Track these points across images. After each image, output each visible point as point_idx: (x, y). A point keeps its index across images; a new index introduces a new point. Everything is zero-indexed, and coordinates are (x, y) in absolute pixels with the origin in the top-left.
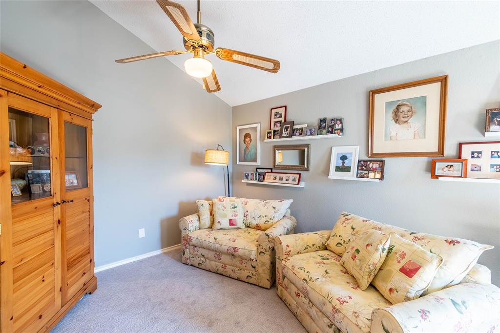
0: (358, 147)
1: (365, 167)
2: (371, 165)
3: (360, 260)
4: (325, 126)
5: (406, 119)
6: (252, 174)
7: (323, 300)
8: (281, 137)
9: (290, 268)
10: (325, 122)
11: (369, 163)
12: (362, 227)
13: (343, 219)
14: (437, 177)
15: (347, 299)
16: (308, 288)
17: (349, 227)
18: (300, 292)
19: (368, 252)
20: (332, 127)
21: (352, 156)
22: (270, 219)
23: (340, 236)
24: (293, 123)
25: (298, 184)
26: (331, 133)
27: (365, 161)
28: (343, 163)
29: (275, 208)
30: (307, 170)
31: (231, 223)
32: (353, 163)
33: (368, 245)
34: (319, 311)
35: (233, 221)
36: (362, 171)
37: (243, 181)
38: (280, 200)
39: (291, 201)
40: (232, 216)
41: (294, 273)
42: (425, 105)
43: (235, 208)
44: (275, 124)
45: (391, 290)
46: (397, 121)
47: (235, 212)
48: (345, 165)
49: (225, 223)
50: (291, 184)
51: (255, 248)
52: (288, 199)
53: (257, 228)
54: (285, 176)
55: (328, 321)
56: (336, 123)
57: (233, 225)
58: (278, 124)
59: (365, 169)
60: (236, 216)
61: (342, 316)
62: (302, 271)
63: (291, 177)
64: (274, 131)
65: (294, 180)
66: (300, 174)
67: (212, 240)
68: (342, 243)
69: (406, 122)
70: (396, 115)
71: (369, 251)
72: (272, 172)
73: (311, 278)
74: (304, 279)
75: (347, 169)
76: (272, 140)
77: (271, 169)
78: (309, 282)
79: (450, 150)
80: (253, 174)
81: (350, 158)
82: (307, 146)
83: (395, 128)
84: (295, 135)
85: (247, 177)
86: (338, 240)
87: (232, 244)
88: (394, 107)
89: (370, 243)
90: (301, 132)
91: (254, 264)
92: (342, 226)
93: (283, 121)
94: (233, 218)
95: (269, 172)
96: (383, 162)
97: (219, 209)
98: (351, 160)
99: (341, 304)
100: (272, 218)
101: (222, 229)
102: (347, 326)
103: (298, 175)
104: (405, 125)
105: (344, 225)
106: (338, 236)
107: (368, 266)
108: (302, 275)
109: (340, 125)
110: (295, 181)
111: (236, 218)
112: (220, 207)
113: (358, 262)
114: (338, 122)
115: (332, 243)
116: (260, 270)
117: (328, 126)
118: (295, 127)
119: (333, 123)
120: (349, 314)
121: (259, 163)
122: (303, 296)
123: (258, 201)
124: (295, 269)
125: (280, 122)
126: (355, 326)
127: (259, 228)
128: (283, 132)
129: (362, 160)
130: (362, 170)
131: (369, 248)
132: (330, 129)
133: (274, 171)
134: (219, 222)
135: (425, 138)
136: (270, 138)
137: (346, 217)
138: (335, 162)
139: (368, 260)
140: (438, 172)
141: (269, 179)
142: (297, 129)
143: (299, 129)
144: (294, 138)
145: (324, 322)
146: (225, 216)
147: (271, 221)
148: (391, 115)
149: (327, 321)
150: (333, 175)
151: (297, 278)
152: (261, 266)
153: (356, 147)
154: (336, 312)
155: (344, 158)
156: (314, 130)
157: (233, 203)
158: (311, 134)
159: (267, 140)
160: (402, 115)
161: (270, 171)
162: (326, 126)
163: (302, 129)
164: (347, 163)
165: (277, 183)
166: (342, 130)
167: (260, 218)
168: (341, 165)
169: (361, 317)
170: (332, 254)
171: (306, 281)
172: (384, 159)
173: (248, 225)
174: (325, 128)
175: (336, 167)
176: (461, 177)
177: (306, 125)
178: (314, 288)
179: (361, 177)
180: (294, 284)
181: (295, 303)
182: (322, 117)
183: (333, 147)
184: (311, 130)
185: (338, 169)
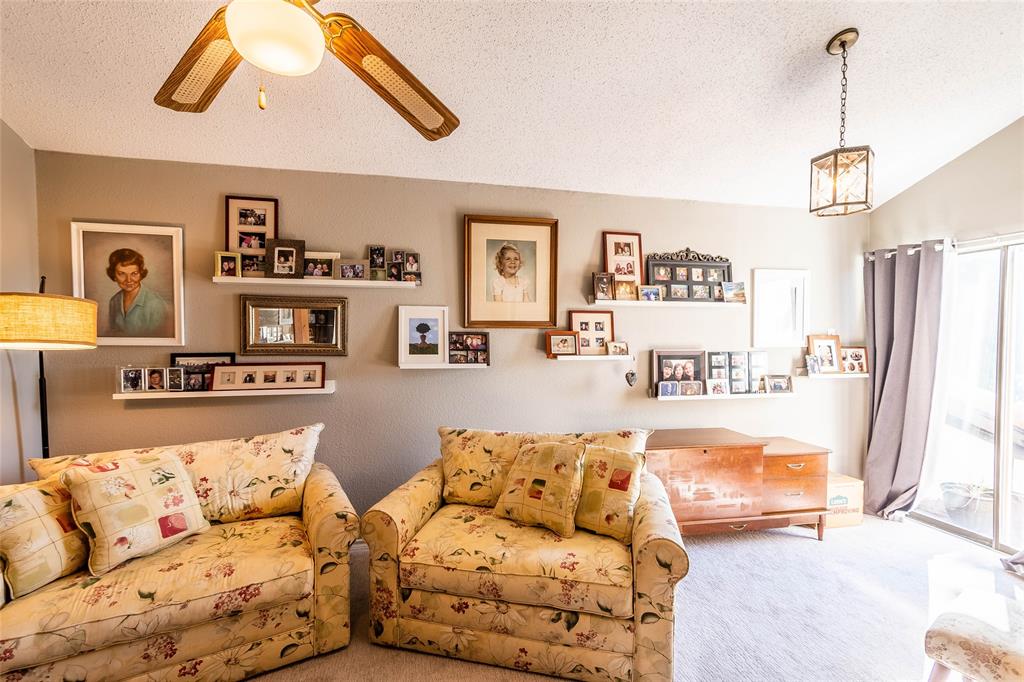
0: (446, 309)
1: (461, 344)
2: (469, 342)
3: (553, 494)
4: (383, 263)
5: (513, 271)
6: (152, 373)
7: (537, 582)
8: (269, 272)
9: (432, 562)
10: (383, 255)
11: (465, 337)
12: (502, 447)
13: (459, 439)
14: (555, 356)
15: (572, 560)
16: (497, 579)
17: (479, 451)
18: (465, 600)
19: (564, 477)
20: (399, 266)
21: (437, 325)
22: (287, 481)
23: (471, 471)
24: (301, 246)
25: (323, 387)
26: (398, 278)
27: (459, 334)
28: (423, 338)
29: (290, 452)
30: (343, 353)
31: (167, 527)
32: (440, 336)
33: (557, 467)
34: (525, 607)
35: (173, 520)
36: (456, 352)
37: (116, 397)
38: (294, 431)
39: (320, 427)
40: (167, 506)
41: (448, 569)
42: (535, 254)
43: (167, 479)
44: (241, 240)
45: (609, 518)
46: (501, 272)
47: (170, 490)
48: (428, 341)
49: (146, 535)
50: (301, 388)
51: (308, 564)
52: (312, 423)
53: (248, 516)
54: (281, 372)
55: (550, 612)
56: (408, 261)
57: (176, 531)
58: (255, 242)
59: (461, 347)
60: (178, 501)
61: (584, 587)
62: (464, 557)
63: (301, 372)
64: (244, 257)
65: (309, 379)
66: (323, 364)
67: (136, 606)
68: (481, 481)
69: (514, 274)
70: (500, 262)
71: (563, 475)
72: (233, 363)
73: (493, 560)
74: (479, 569)
75: (432, 349)
76: (238, 279)
77: (232, 356)
78: (492, 568)
79: (561, 321)
80: (160, 373)
81: (435, 329)
82: (343, 301)
83: (499, 281)
84: (312, 274)
85: (134, 382)
86: (470, 479)
87: (224, 585)
88: (498, 250)
89: (559, 463)
90: (328, 268)
91: (303, 606)
92: (465, 453)
93: (270, 235)
94: (171, 511)
95: (224, 364)
96: (485, 336)
97: (109, 497)
98: (437, 331)
99: (572, 570)
100: (291, 477)
101: (132, 559)
102: (598, 595)
103: (320, 367)
104: (512, 279)
105: (467, 450)
106: (468, 472)
107: (570, 499)
108: (470, 562)
109: (415, 265)
110: (314, 380)
111: (181, 508)
112: (113, 491)
113: (551, 499)
114: (411, 258)
115: (460, 487)
116: (325, 613)
117: (391, 264)
118: (308, 255)
119: (400, 261)
120: (594, 577)
121: (181, 339)
122: (477, 602)
123: (227, 444)
124: (446, 559)
125: (261, 236)
126: (611, 588)
127: (254, 515)
128: (276, 264)
129: (454, 333)
130: (457, 349)
131: (563, 470)
132: (394, 271)
133: (239, 359)
134: (122, 540)
135: (535, 301)
136: (231, 272)
137: (464, 435)
138: (406, 336)
139: (567, 489)
140: (555, 350)
141: (228, 382)
142: (315, 262)
143: (322, 262)
144: (307, 281)
145: (543, 619)
146: (140, 513)
147: (291, 485)
148: (493, 262)
149: (547, 614)
150: (407, 360)
151: (460, 573)
152: (328, 600)
153: (442, 308)
154: (572, 586)
155: (423, 328)
156: (361, 268)
157: (155, 464)
158: (356, 276)
159: (219, 278)
160: (508, 263)
161: (227, 360)
162: (386, 263)
163: (329, 263)
164: (430, 339)
165: (259, 389)
166: (418, 275)
167: (253, 488)
168: (419, 341)
169: (612, 572)
170: (466, 507)
171: (486, 569)
172: (486, 330)
173: (216, 517)
174: (382, 266)
175: (410, 345)
176: (575, 354)
177: (338, 255)
178: (510, 572)
179: (457, 362)
180: (445, 592)
181: (450, 629)
182: (376, 242)
183: (400, 307)
184: (353, 267)
185: (415, 349)
